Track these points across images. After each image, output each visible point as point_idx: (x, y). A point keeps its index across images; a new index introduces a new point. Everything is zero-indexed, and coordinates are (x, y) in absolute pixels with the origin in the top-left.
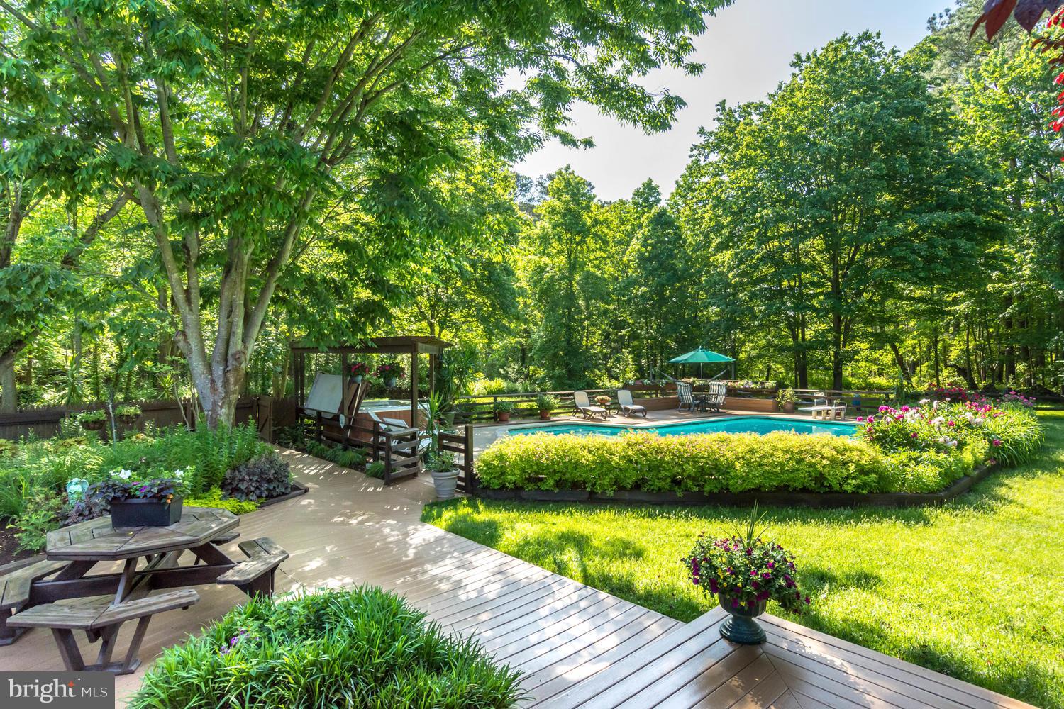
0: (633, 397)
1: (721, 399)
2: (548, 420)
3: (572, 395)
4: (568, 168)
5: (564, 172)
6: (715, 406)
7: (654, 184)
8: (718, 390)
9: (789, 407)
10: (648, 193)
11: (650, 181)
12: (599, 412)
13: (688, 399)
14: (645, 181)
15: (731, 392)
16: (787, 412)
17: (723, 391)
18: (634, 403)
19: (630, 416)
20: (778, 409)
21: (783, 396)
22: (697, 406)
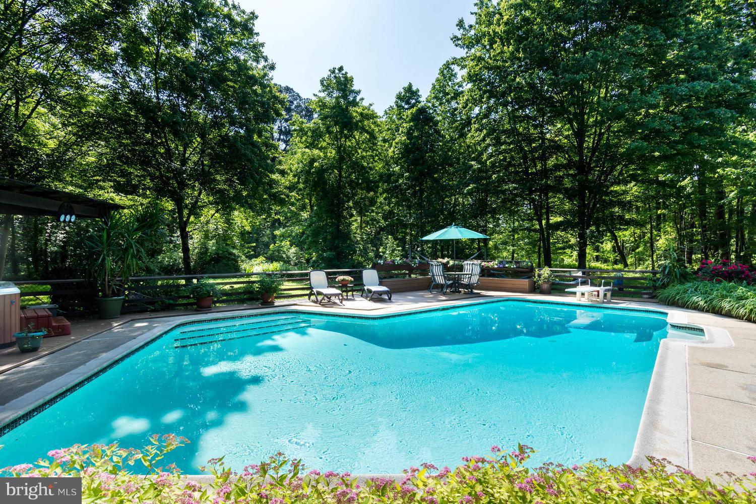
0: (380, 278)
1: (475, 279)
2: (271, 305)
3: (307, 274)
4: (341, 69)
5: (337, 71)
6: (469, 286)
7: (414, 88)
8: (472, 269)
9: (545, 286)
10: (409, 95)
11: (410, 86)
12: (336, 295)
13: (440, 280)
14: (406, 85)
15: (485, 272)
16: (543, 292)
17: (477, 270)
18: (381, 284)
19: (372, 300)
20: (535, 289)
21: (539, 276)
22: (450, 286)
